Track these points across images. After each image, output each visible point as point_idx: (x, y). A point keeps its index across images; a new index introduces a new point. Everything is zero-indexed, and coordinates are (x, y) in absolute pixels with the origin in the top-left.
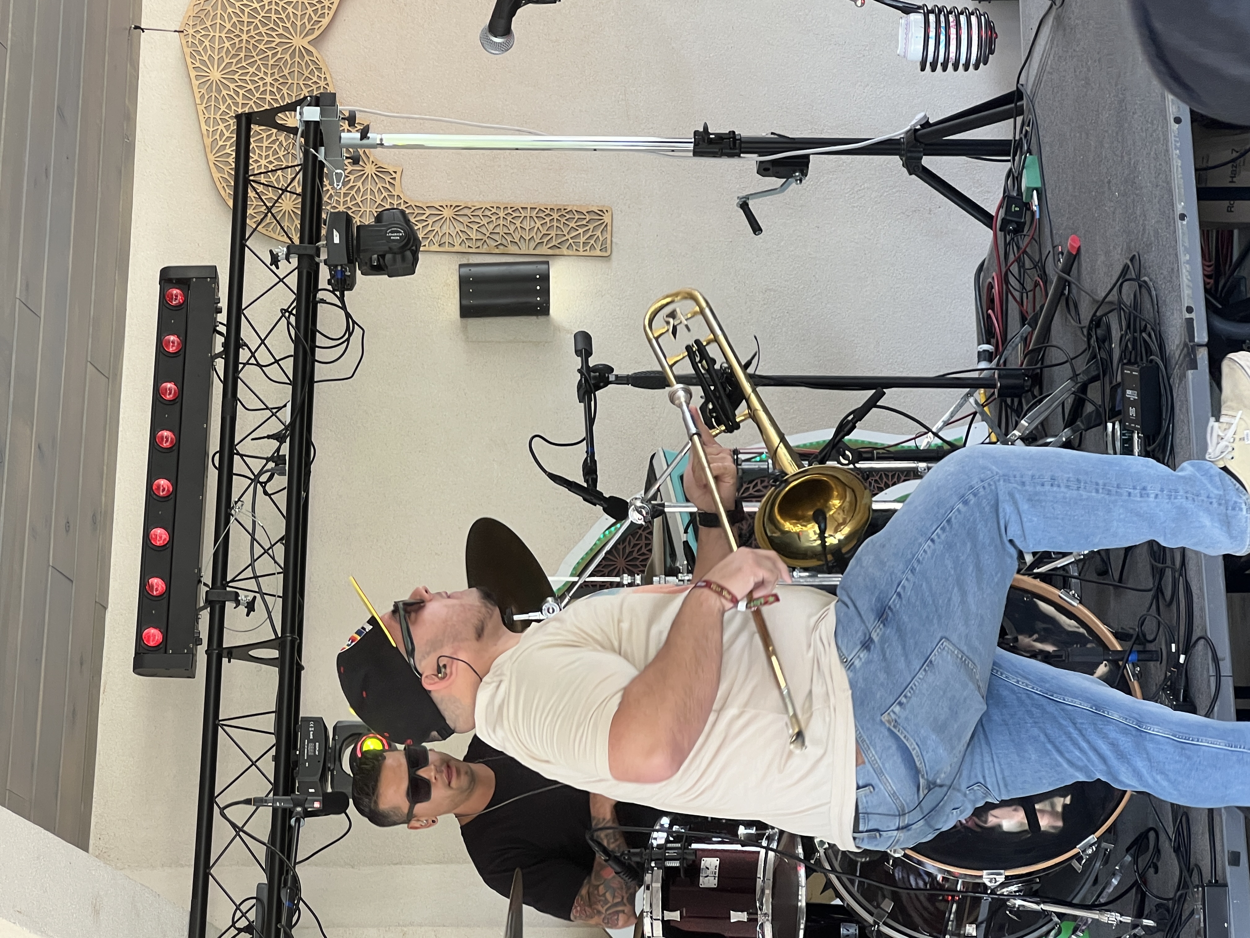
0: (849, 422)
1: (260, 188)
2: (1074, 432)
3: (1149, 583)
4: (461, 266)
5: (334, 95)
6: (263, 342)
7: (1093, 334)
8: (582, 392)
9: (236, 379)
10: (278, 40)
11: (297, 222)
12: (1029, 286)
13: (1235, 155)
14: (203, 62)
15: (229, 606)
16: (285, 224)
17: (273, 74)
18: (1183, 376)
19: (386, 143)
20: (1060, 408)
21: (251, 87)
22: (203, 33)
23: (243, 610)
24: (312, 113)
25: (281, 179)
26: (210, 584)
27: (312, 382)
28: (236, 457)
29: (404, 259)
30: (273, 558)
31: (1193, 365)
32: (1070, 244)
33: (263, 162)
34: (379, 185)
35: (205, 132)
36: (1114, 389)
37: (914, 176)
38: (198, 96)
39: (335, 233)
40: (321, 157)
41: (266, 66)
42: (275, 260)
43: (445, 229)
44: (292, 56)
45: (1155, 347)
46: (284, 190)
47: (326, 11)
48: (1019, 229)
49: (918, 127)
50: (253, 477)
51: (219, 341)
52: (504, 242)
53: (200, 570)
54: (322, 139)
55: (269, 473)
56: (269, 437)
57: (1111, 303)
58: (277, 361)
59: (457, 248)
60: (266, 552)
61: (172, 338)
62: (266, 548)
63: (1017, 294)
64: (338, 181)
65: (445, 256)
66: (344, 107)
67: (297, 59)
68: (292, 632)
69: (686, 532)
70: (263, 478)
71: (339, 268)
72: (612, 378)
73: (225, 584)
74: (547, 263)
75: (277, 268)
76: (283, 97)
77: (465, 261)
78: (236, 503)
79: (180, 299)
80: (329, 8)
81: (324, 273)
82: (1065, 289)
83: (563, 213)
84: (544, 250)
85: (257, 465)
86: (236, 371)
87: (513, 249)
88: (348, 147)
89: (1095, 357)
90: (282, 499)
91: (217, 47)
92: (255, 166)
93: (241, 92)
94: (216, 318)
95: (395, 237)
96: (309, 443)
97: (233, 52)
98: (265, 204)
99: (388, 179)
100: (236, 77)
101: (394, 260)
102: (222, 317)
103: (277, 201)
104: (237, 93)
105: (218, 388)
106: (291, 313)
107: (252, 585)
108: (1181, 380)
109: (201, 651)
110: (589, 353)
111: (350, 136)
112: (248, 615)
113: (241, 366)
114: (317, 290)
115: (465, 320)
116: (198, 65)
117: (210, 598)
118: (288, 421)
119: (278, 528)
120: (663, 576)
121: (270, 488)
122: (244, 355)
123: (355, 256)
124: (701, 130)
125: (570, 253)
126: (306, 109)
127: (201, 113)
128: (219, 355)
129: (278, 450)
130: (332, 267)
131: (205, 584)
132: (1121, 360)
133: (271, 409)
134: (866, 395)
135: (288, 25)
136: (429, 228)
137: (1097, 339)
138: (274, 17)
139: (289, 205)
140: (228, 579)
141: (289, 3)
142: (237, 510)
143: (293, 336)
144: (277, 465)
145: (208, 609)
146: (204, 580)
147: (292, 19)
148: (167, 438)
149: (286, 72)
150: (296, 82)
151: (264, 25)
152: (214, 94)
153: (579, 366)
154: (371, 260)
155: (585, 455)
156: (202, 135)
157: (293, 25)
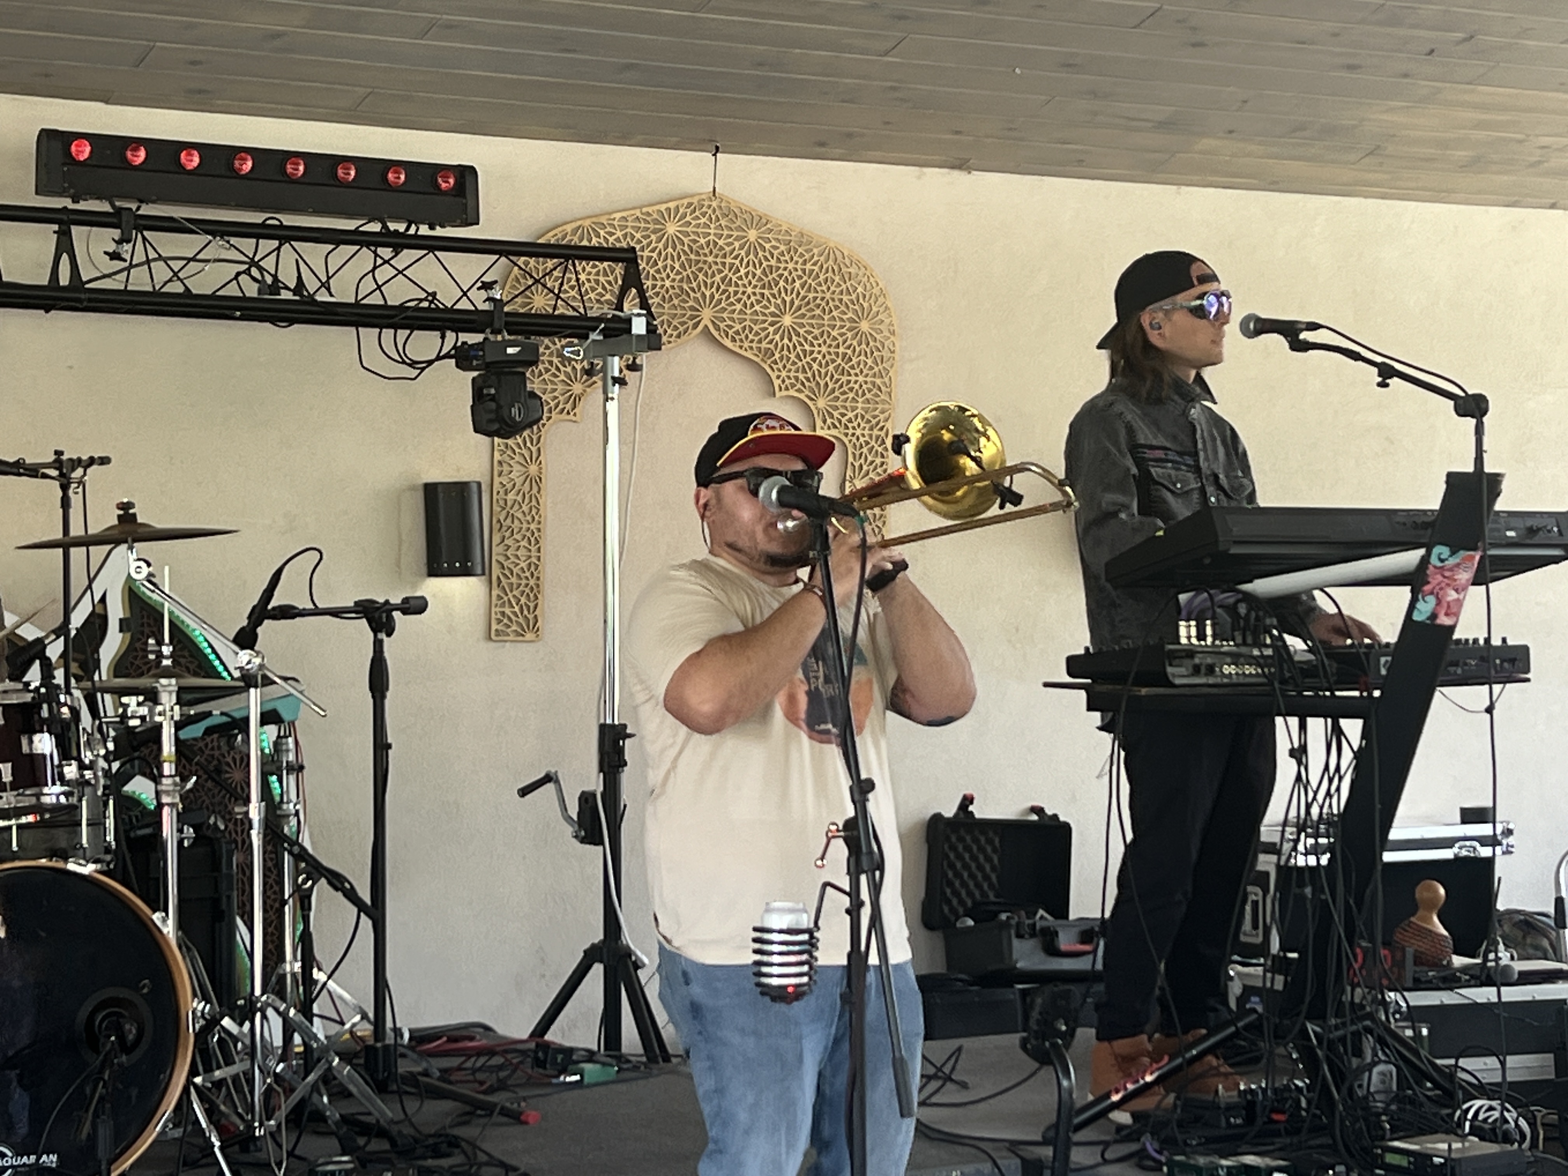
0: (343, 884)
1: (556, 273)
2: (336, 1123)
4: (479, 484)
5: (656, 350)
6: (400, 272)
7: (442, 1139)
8: (366, 604)
9: (362, 244)
10: (708, 294)
12: (480, 1076)
14: (684, 216)
15: (116, 233)
16: (519, 300)
17: (673, 287)
19: (609, 404)
20: (365, 1111)
21: (660, 264)
22: (713, 217)
23: (112, 247)
24: (639, 327)
26: (140, 212)
27: (357, 325)
28: (276, 243)
29: (490, 421)
30: (170, 280)
32: (532, 1115)
34: (561, 398)
35: (614, 215)
37: (582, 954)
38: (650, 210)
39: (518, 349)
40: (594, 336)
41: (681, 280)
42: (487, 286)
43: (517, 467)
44: (692, 308)
47: (738, 343)
48: (540, 1063)
49: (633, 958)
50: (256, 259)
51: (401, 227)
52: (504, 529)
53: (154, 202)
54: (612, 336)
55: (260, 278)
56: (299, 277)
57: (475, 1154)
58: (379, 287)
59: (497, 480)
60: (175, 274)
61: (403, 177)
62: (179, 274)
63: (469, 1064)
64: (572, 352)
65: (488, 467)
66: (643, 359)
67: (689, 313)
68: (90, 300)
70: (254, 272)
71: (480, 353)
72: (380, 636)
73: (140, 229)
74: (483, 574)
75: (479, 289)
76: (653, 296)
77: (484, 487)
78: (228, 242)
79: (443, 186)
80: (741, 347)
81: (474, 338)
82: (482, 1109)
83: (535, 591)
84: (496, 571)
85: (268, 264)
86: (368, 244)
87: (496, 539)
88: (604, 363)
89: (417, 1143)
90: (232, 290)
91: (699, 230)
92: (582, 267)
93: (655, 255)
94: (423, 224)
95: (514, 411)
96: (291, 322)
97: (694, 247)
99: (569, 406)
100: (670, 250)
101: (491, 411)
102: (424, 230)
104: (653, 251)
105: (349, 225)
106: (431, 302)
107: (139, 257)
109: (66, 203)
110: (405, 612)
111: (616, 365)
112: (106, 253)
113: (373, 248)
114: (457, 331)
115: (421, 488)
116: (681, 210)
117: (123, 212)
118: (318, 298)
119: (202, 287)
121: (243, 278)
122: (386, 252)
123: (493, 370)
124: (628, 731)
125: (494, 598)
126: (644, 319)
127: (632, 212)
128: (385, 226)
129: (287, 288)
130: (479, 346)
131: (138, 209)
132: (423, 1167)
133: (328, 281)
135: (723, 305)
136: (517, 450)
137: (436, 1144)
138: (731, 289)
139: (541, 302)
140: (145, 233)
141: (745, 305)
142: (221, 243)
143: (409, 304)
144: (269, 286)
145: (111, 211)
146: (144, 206)
147: (730, 309)
148: (297, 170)
149: (676, 302)
150: (666, 311)
151: (723, 280)
152: (652, 226)
153: (392, 601)
154: (490, 387)
155: (301, 607)
156: (610, 213)
157: (724, 310)
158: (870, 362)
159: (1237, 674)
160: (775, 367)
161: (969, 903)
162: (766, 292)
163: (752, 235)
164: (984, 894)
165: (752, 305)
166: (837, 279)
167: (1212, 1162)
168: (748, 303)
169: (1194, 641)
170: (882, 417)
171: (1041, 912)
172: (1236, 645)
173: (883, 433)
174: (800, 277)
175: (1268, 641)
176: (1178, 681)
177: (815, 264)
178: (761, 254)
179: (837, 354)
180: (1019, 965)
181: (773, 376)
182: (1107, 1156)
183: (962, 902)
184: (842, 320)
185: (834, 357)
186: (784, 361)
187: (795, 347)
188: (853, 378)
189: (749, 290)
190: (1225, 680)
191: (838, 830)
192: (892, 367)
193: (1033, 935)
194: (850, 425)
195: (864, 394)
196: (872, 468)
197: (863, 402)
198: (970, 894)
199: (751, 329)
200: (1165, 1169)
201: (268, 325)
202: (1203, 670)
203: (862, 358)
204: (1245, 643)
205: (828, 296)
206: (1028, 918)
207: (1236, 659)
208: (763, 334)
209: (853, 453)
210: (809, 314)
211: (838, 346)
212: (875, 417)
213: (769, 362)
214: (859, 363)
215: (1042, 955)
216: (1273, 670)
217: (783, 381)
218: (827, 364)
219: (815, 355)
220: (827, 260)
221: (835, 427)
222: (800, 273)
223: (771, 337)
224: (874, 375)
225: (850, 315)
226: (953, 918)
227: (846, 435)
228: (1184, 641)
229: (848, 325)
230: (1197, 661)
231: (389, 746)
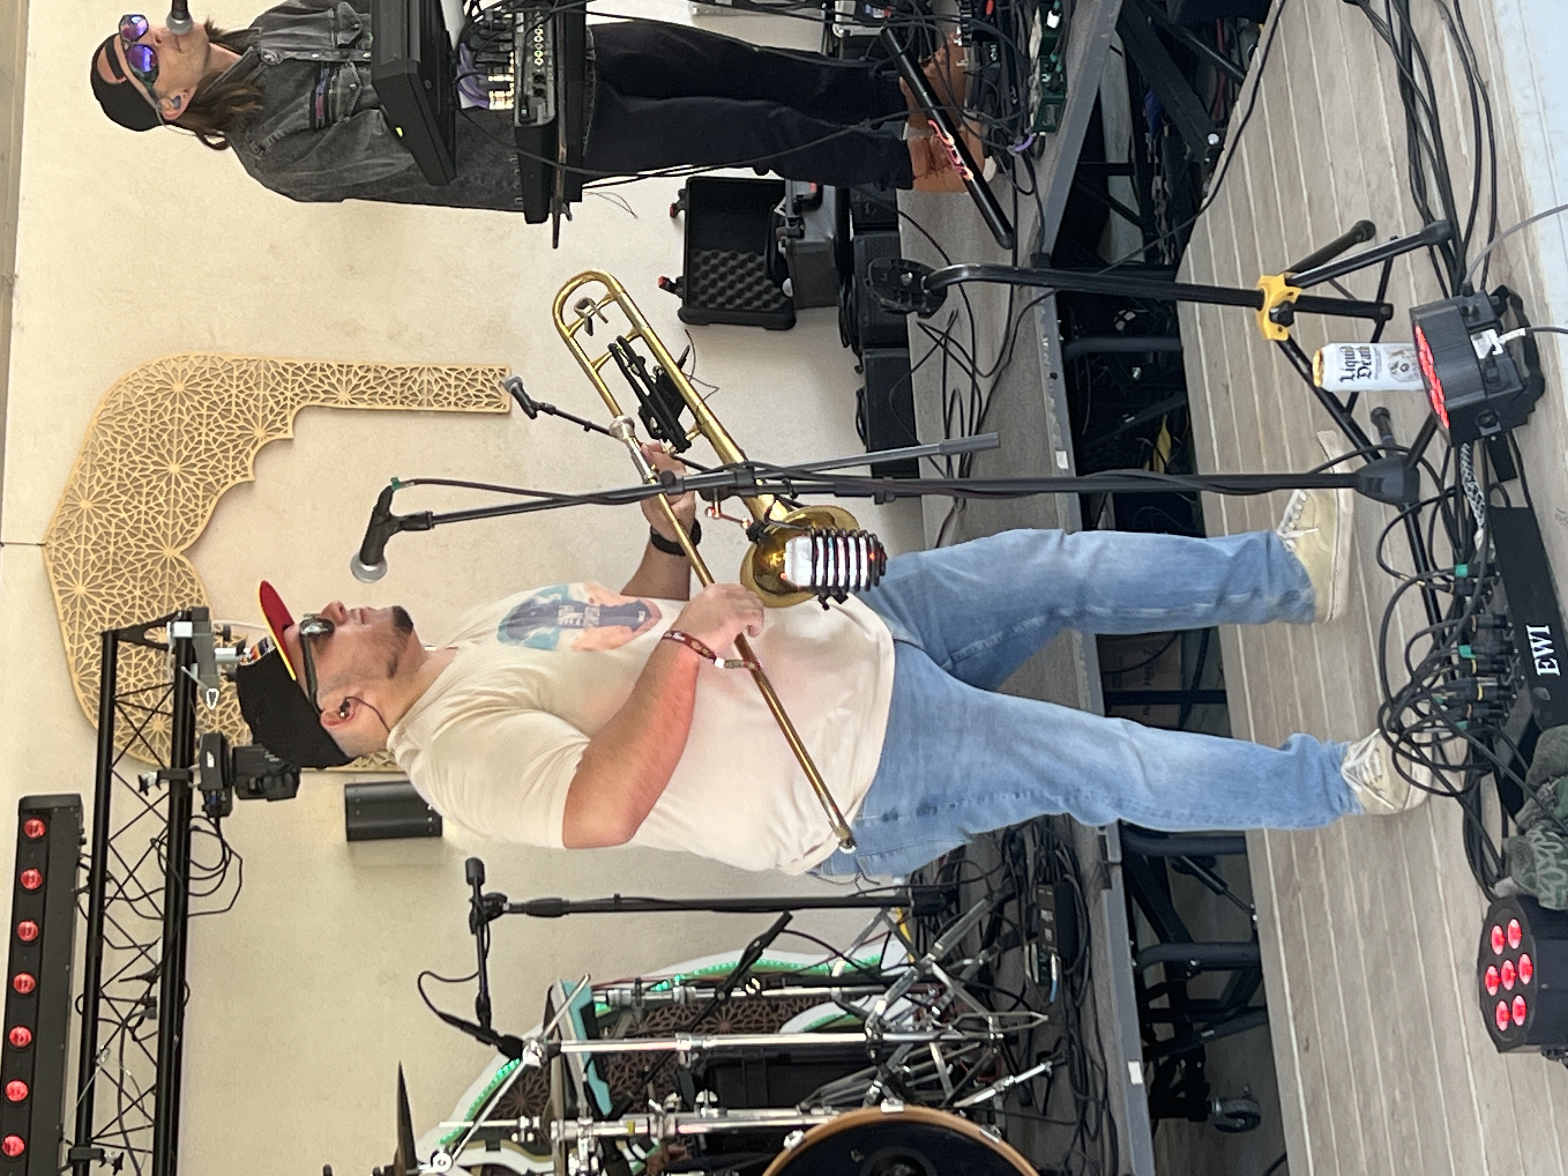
0: (756, 948)
1: (128, 709)
2: (991, 953)
3: (1073, 1115)
4: (347, 786)
5: (206, 611)
6: (131, 874)
7: (1007, 848)
8: (474, 923)
9: (101, 915)
10: (147, 551)
11: (169, 744)
13: (1148, 657)
14: (67, 576)
15: (94, 1164)
16: (156, 746)
17: (142, 587)
18: (1098, 897)
20: (977, 927)
21: (118, 601)
22: (68, 546)
23: (109, 1168)
24: (184, 629)
25: (151, 700)
26: (73, 1142)
27: (185, 916)
28: (102, 1002)
29: (283, 781)
30: (142, 1110)
31: (1108, 885)
33: (132, 680)
35: (68, 649)
36: (1029, 909)
38: (61, 612)
39: (209, 756)
40: (194, 675)
41: (135, 579)
42: (144, 786)
44: (163, 568)
45: (1068, 865)
46: (155, 711)
47: (199, 520)
50: (120, 1021)
51: (84, 874)
53: (62, 1126)
54: (194, 655)
55: (138, 1017)
56: (138, 978)
58: (146, 895)
60: (134, 1103)
61: (31, 873)
62: (135, 1099)
64: (212, 702)
66: (217, 622)
67: (168, 570)
69: (586, 1071)
70: (132, 1023)
71: (214, 793)
72: (506, 907)
73: (89, 1141)
75: (147, 794)
76: (153, 611)
77: (351, 782)
78: (102, 1051)
79: (41, 831)
80: (203, 516)
81: (198, 799)
85: (125, 1010)
86: (102, 908)
88: (224, 664)
89: (1010, 874)
90: (152, 1046)
91: (82, 560)
92: (123, 684)
93: (108, 606)
94: (79, 851)
96: (183, 984)
97: (99, 565)
98: (133, 726)
100: (103, 591)
101: (274, 783)
102: (87, 849)
103: (147, 721)
104: (104, 608)
105: (82, 926)
106: (161, 843)
107: (120, 1140)
108: (1096, 901)
110: (481, 881)
111: (225, 652)
112: (115, 1173)
113: (107, 901)
114: (190, 817)
115: (353, 844)
116: (61, 579)
117: (73, 1157)
118: (159, 959)
119: (148, 1076)
120: (561, 1121)
121: (138, 1034)
122: (110, 889)
123: (232, 779)
126: (177, 624)
127: (64, 630)
128: (83, 890)
129: (148, 991)
130: (206, 794)
131: (68, 1142)
132: (1035, 877)
133: (139, 947)
134: (774, 918)
135: (159, 535)
137: (1012, 855)
138: (143, 527)
139: (160, 725)
140: (93, 1135)
141: (159, 513)
142: (103, 1059)
143: (164, 867)
144: (147, 1008)
145: (71, 1169)
146: (66, 1137)
147: (163, 528)
148: (26, 982)
149: (156, 584)
150: (167, 594)
151: (133, 536)
152: (78, 610)
153: (471, 895)
154: (248, 783)
155: (478, 992)
156: (66, 653)
157: (164, 535)
158: (216, 382)
159: (543, 50)
160: (223, 481)
161: (768, 282)
162: (145, 490)
163: (85, 505)
164: (759, 267)
165: (159, 505)
166: (130, 417)
167: (1037, 88)
168: (157, 509)
169: (510, 94)
170: (273, 370)
171: (777, 210)
172: (513, 50)
173: (291, 369)
174: (129, 455)
175: (509, 16)
176: (552, 113)
177: (115, 440)
178: (105, 496)
179: (209, 416)
180: (832, 237)
181: (231, 483)
182: (1029, 190)
183: (767, 290)
184: (173, 411)
185: (211, 420)
186: (217, 471)
187: (202, 460)
188: (234, 399)
189: (143, 508)
190: (550, 63)
191: (713, 508)
192: (221, 359)
193: (802, 221)
194: (282, 403)
195: (250, 388)
196: (326, 381)
197: (258, 389)
198: (759, 281)
199: (184, 506)
200: (1042, 134)
201: (186, 1008)
202: (539, 86)
203: (212, 390)
204: (512, 41)
205: (148, 426)
206: (784, 225)
207: (528, 51)
208: (189, 494)
209: (312, 400)
210: (168, 446)
211: (201, 416)
212: (274, 377)
213: (218, 488)
214: (218, 394)
215: (821, 212)
216: (538, 14)
217: (237, 472)
218: (219, 427)
219: (210, 440)
220: (111, 427)
221: (284, 418)
222: (125, 455)
223: (192, 486)
224: (231, 378)
225: (167, 403)
226: (783, 299)
227: (292, 407)
228: (509, 105)
229: (178, 405)
230: (530, 93)
231: (617, 897)
